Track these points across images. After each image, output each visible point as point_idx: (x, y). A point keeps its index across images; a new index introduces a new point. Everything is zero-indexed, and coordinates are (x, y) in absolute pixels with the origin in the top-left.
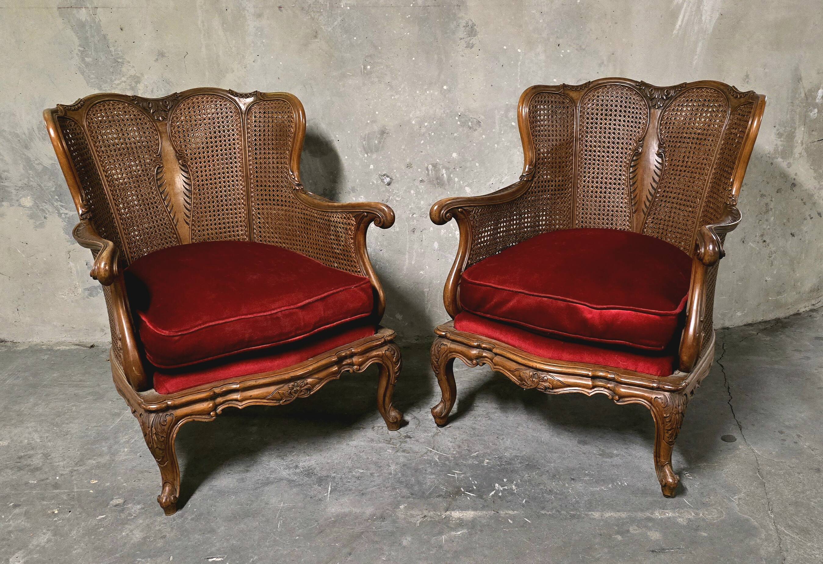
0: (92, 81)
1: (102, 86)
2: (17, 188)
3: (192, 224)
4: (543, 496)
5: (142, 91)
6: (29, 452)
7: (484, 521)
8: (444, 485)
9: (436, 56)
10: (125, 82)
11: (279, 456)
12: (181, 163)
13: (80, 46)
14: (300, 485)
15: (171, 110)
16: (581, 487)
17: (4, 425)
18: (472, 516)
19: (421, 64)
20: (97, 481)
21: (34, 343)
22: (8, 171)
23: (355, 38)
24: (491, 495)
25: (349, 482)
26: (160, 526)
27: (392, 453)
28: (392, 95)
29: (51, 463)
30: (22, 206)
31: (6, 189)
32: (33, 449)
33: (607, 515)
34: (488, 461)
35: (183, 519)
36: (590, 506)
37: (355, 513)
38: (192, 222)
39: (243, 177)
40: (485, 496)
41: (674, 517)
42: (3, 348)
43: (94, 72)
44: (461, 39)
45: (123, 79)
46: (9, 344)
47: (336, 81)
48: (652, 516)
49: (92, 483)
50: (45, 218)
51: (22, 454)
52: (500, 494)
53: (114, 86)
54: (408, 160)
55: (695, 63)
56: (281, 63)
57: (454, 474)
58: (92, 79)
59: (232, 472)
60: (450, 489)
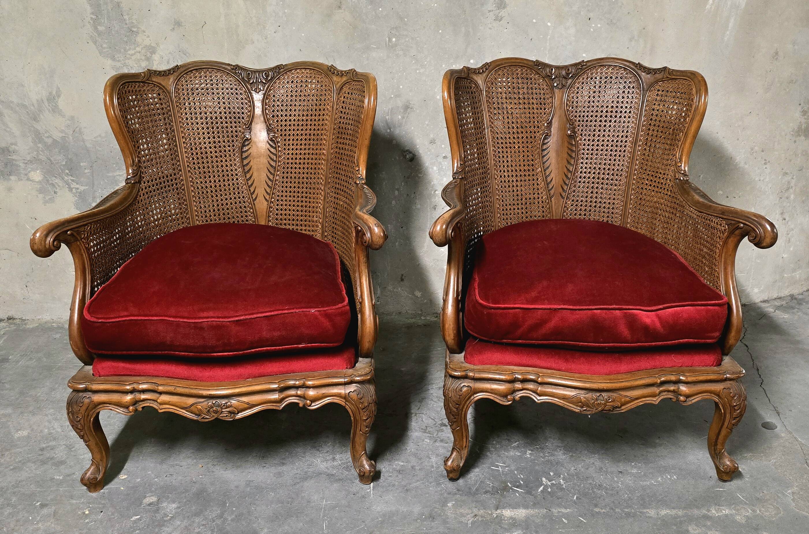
0: (105, 50)
1: (116, 56)
2: (26, 162)
4: (594, 492)
5: (158, 62)
6: (51, 444)
7: (538, 521)
8: (489, 479)
9: (463, 29)
10: (139, 52)
11: (314, 447)
13: (92, 13)
14: (340, 480)
16: (631, 481)
17: (22, 413)
18: (524, 515)
19: (447, 37)
20: (126, 476)
21: (44, 320)
22: (16, 144)
23: (380, 9)
24: (539, 490)
25: (391, 476)
26: (199, 528)
27: (430, 442)
28: (417, 69)
29: (75, 456)
30: (31, 181)
31: (14, 162)
32: (55, 439)
33: (664, 512)
34: (530, 452)
35: (222, 519)
36: (644, 503)
37: (403, 512)
40: (534, 492)
41: (731, 515)
42: (12, 326)
43: (106, 41)
44: (490, 11)
45: (138, 49)
46: (18, 321)
47: (360, 53)
48: (709, 514)
49: (121, 478)
50: (55, 193)
51: (44, 446)
52: (549, 490)
53: (128, 56)
54: (432, 136)
55: (726, 39)
56: (303, 35)
57: (497, 466)
58: (104, 48)
59: (267, 466)
60: (496, 484)
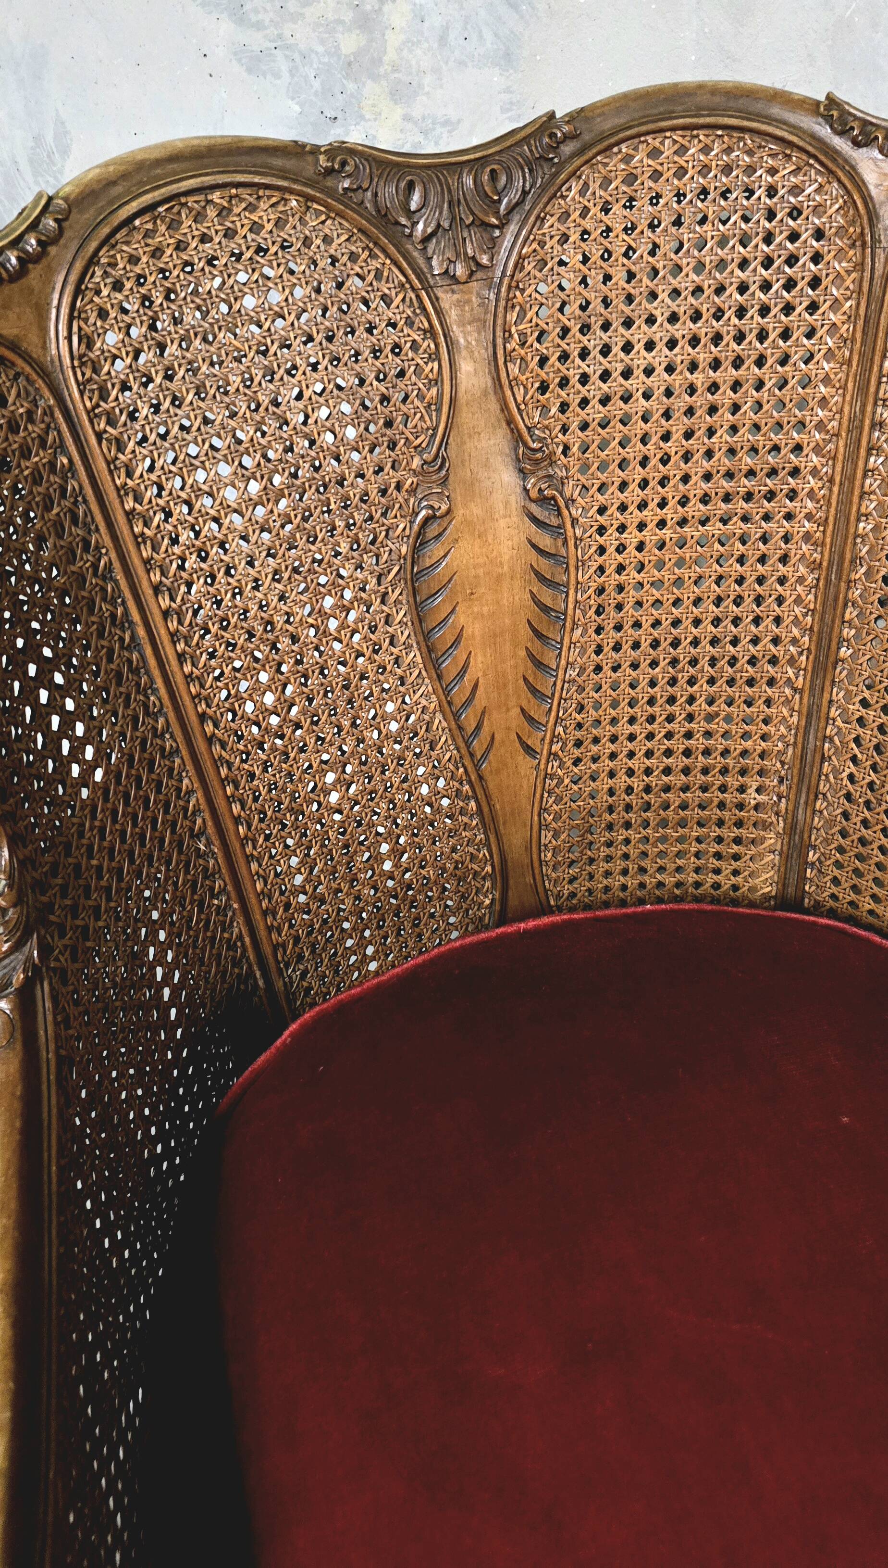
3: (550, 753)
5: (402, 37)
12: (534, 494)
15: (516, 218)
38: (551, 743)
39: (815, 566)
